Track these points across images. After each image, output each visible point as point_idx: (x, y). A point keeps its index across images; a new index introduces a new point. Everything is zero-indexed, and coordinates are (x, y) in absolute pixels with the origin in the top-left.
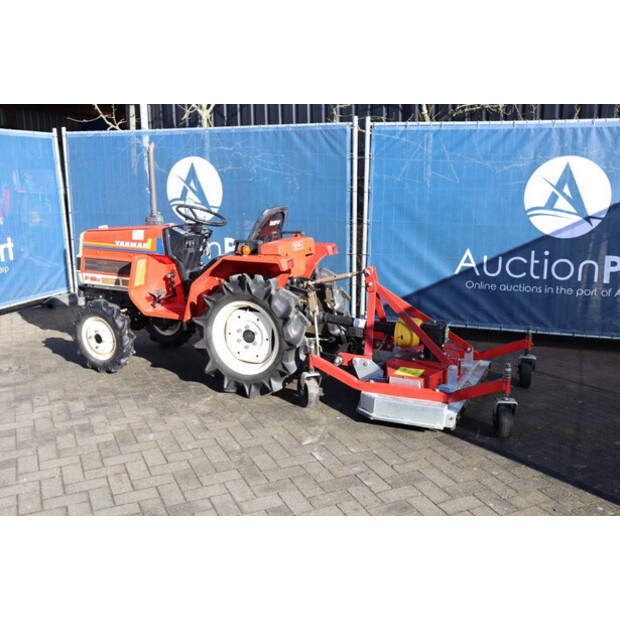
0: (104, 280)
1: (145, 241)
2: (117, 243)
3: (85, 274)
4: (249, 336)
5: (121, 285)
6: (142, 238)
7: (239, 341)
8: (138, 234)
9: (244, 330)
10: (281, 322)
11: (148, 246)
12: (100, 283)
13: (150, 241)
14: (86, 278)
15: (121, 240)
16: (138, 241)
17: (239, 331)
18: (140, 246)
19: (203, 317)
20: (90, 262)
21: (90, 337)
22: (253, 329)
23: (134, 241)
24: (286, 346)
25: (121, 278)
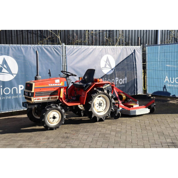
0: (43, 99)
1: (60, 83)
2: (49, 85)
3: (34, 98)
4: (100, 104)
5: (50, 99)
6: (59, 82)
7: (98, 106)
8: (57, 81)
9: (99, 103)
10: (111, 98)
11: (61, 84)
12: (41, 100)
13: (62, 82)
14: (35, 99)
15: (51, 84)
16: (57, 83)
17: (98, 103)
18: (58, 85)
19: (91, 101)
20: (38, 93)
21: (51, 118)
22: (101, 102)
23: (56, 83)
24: (112, 104)
25: (50, 97)
